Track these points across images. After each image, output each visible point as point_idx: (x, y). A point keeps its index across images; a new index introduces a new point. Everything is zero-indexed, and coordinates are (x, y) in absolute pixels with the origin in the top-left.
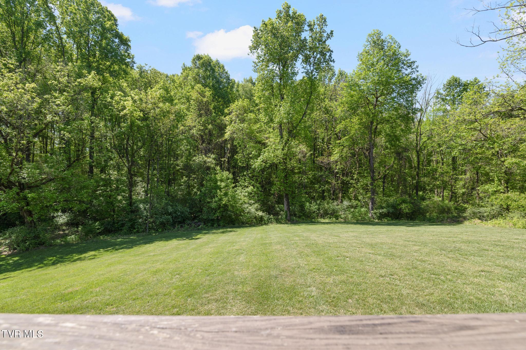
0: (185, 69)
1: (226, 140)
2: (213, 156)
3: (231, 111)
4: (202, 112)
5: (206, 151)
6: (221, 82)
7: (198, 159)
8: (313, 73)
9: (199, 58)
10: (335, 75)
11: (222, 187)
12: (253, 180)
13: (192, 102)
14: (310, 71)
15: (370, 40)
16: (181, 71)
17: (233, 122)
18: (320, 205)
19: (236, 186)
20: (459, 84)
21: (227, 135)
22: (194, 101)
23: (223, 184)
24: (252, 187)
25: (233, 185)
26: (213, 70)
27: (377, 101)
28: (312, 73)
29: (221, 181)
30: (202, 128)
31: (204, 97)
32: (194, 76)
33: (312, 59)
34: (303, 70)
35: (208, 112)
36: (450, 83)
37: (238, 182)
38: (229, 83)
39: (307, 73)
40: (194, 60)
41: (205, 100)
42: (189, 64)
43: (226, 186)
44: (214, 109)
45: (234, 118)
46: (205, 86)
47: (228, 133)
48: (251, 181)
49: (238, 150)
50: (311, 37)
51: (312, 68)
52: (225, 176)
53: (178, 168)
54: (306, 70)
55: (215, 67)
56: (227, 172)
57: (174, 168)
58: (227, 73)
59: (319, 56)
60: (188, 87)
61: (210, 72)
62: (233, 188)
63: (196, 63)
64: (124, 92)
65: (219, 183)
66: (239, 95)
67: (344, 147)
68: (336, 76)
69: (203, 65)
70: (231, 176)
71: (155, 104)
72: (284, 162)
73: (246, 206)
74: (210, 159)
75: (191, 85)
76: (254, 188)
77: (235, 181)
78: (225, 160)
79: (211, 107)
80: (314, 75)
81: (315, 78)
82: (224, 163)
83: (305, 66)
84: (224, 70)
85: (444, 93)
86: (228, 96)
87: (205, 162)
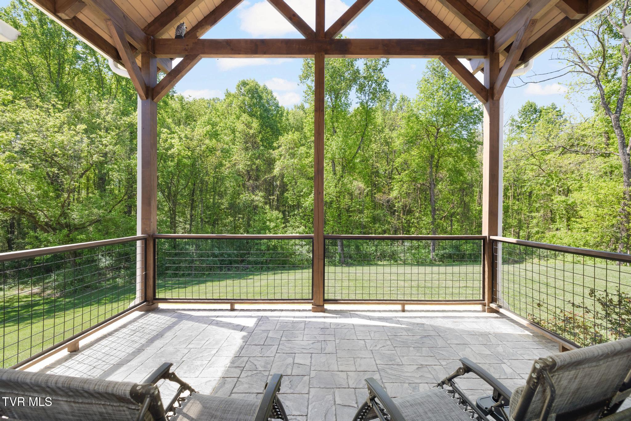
0: (228, 95)
1: (275, 176)
2: (261, 194)
3: (280, 144)
4: (249, 145)
5: (253, 188)
6: (270, 110)
7: (245, 197)
8: (369, 104)
9: (244, 84)
10: (396, 100)
11: (271, 227)
12: (305, 220)
13: (237, 134)
14: (365, 101)
15: (429, 67)
16: (225, 97)
17: (283, 157)
18: (377, 246)
19: (286, 226)
20: (536, 111)
21: (276, 171)
22: (240, 133)
23: (272, 225)
24: (304, 228)
25: (283, 225)
26: (261, 98)
27: (438, 133)
28: (367, 103)
29: (270, 221)
30: (249, 163)
31: (251, 129)
32: (239, 104)
33: (367, 88)
34: (358, 100)
35: (255, 145)
36: (524, 109)
37: (288, 222)
38: (278, 112)
39: (362, 104)
40: (239, 86)
41: (252, 132)
42: (233, 90)
43: (276, 226)
44: (261, 140)
45: (283, 153)
46: (251, 115)
47: (278, 169)
48: (303, 221)
49: (288, 187)
50: (366, 64)
51: (367, 98)
52: (274, 215)
53: (223, 207)
54: (361, 101)
55: (262, 93)
56: (277, 212)
57: (219, 207)
58: (275, 99)
59: (374, 85)
60: (233, 117)
61: (256, 99)
62: (283, 228)
63: (241, 89)
64: (169, 128)
65: (268, 223)
66: (289, 124)
67: (404, 183)
68: (398, 102)
69: (249, 91)
70: (281, 215)
71: (201, 141)
72: (337, 200)
73: (297, 247)
74: (258, 197)
75: (235, 114)
76: (306, 228)
77: (285, 221)
78: (274, 198)
79: (258, 139)
80: (370, 105)
81: (370, 109)
82: (273, 201)
83: (359, 95)
84: (272, 97)
85: (519, 120)
86: (277, 126)
87: (253, 201)
